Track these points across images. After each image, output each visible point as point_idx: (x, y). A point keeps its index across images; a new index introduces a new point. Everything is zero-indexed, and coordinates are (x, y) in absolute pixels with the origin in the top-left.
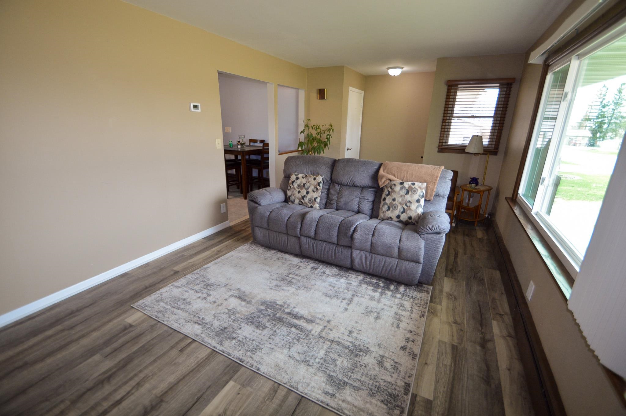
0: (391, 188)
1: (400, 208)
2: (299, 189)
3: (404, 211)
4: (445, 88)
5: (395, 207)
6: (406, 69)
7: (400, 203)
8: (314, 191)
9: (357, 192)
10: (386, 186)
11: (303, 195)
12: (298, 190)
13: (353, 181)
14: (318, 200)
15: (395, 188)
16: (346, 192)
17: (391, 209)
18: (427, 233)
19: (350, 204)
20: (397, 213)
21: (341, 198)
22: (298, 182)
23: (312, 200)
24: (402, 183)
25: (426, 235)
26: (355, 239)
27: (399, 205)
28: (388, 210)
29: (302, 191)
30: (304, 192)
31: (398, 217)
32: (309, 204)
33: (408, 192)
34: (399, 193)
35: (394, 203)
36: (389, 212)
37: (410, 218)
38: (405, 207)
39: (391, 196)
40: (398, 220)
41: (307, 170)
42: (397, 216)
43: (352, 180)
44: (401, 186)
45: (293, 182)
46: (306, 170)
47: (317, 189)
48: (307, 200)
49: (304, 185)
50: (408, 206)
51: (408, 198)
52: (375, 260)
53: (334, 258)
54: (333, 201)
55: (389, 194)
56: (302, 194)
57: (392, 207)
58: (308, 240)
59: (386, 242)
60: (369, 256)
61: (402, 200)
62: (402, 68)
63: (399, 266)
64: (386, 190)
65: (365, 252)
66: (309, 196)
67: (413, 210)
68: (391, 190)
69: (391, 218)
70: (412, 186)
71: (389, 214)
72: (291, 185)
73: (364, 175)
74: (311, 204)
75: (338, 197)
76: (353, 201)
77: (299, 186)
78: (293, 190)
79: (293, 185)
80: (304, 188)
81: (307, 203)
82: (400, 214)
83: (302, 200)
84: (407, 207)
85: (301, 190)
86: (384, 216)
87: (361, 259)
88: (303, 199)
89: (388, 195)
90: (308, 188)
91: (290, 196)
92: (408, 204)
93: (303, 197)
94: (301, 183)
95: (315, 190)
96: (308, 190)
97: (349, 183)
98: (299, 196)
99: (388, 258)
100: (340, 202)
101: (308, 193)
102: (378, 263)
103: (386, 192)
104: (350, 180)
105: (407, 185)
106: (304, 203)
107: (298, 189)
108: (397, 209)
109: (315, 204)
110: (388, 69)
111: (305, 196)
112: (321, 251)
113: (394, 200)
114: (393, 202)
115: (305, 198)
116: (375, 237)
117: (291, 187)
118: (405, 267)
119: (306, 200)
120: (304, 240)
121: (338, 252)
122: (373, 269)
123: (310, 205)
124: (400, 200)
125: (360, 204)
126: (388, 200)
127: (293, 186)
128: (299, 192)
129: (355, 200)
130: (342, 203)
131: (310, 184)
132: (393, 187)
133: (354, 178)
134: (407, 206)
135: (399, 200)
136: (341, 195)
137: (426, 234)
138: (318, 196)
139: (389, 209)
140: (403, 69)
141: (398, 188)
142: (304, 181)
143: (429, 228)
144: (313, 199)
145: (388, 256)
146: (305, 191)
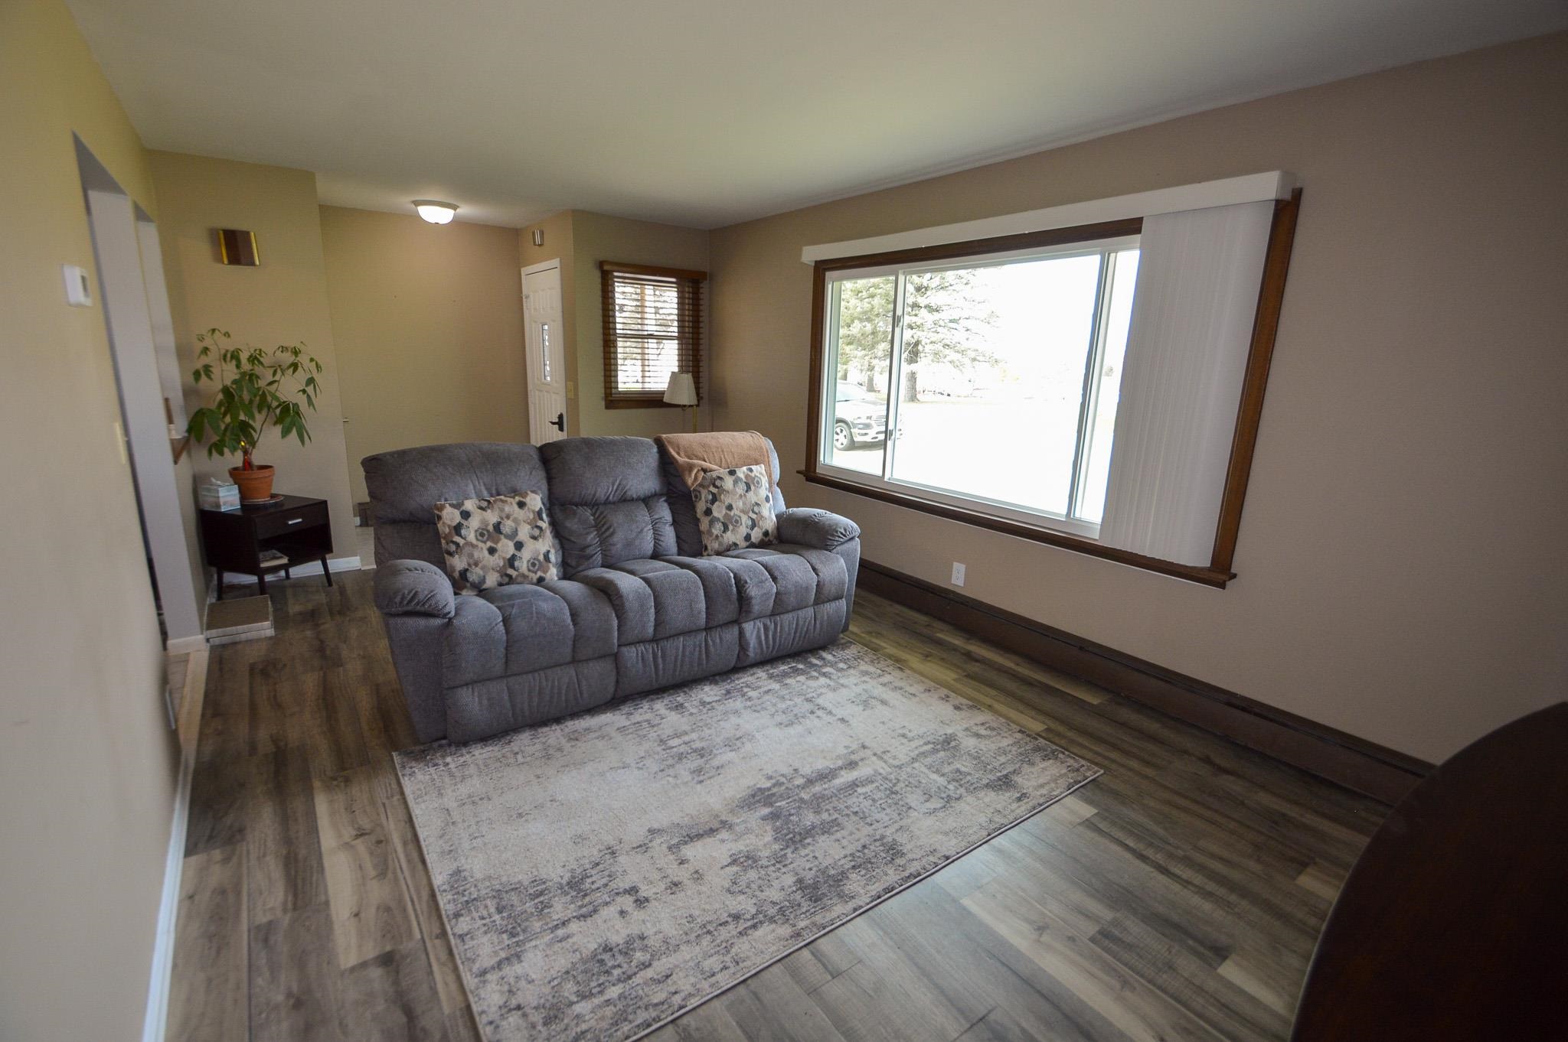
0: (716, 487)
1: (745, 520)
2: (489, 544)
3: (754, 525)
4: (597, 274)
5: (737, 522)
6: (466, 210)
7: (743, 511)
8: (534, 538)
9: (642, 512)
10: (701, 485)
11: (509, 556)
12: (485, 547)
13: (622, 490)
14: (552, 557)
15: (723, 484)
16: (617, 519)
17: (731, 527)
18: (843, 543)
19: (637, 542)
20: (743, 530)
21: (612, 534)
22: (474, 523)
23: (539, 561)
24: (732, 473)
25: (838, 548)
26: (751, 598)
27: (742, 515)
28: (724, 532)
29: (499, 546)
30: (507, 548)
31: (748, 537)
32: (531, 575)
33: (749, 488)
34: (734, 493)
35: (732, 514)
36: (729, 533)
37: (766, 534)
38: (754, 516)
39: (721, 501)
40: (748, 543)
41: (474, 487)
42: (745, 538)
43: (621, 487)
44: (734, 477)
45: (457, 529)
46: (472, 487)
47: (540, 528)
48: (525, 565)
49: (497, 527)
50: (757, 512)
51: (752, 497)
52: (781, 626)
53: (705, 662)
54: (591, 548)
55: (715, 499)
56: (504, 555)
57: (731, 523)
58: (639, 649)
59: (801, 581)
60: (771, 622)
61: (744, 504)
62: (454, 207)
63: (818, 617)
64: (704, 493)
65: (762, 620)
66: (526, 554)
67: (767, 517)
68: (717, 490)
69: (735, 544)
70: (750, 473)
71: (730, 537)
72: (457, 539)
73: (644, 470)
74: (539, 574)
75: (599, 535)
76: (645, 534)
77: (481, 534)
78: (467, 550)
79: (460, 536)
80: (502, 537)
81: (526, 573)
82: (749, 531)
83: (510, 571)
84: (755, 516)
85: (496, 543)
86: (720, 544)
87: (758, 637)
88: (512, 566)
89: (713, 501)
90: (515, 533)
91: (466, 570)
92: (756, 509)
93: (511, 562)
94: (487, 525)
95: (536, 532)
96: (518, 539)
97: (611, 498)
98: (496, 561)
99: (800, 612)
100: (614, 545)
101: (519, 546)
102: (787, 629)
103: (705, 495)
104: (615, 487)
105: (741, 472)
106: (517, 576)
107: (485, 542)
108: (741, 524)
109: (549, 568)
110: (417, 203)
111: (513, 557)
112: (676, 661)
113: (730, 507)
114: (729, 512)
115: (516, 564)
116: (780, 581)
117: (457, 545)
118: (828, 614)
119: (523, 565)
120: (631, 654)
121: (713, 642)
122: (780, 645)
123: (535, 577)
124: (741, 504)
125: (659, 538)
126: (718, 511)
127: (465, 539)
128: (492, 551)
129: (645, 530)
130: (619, 546)
131: (516, 521)
132: (718, 483)
133: (624, 483)
134: (756, 514)
135: (738, 504)
136: (608, 529)
137: (839, 545)
138: (550, 547)
139: (726, 528)
140: (458, 210)
141: (728, 483)
142: (492, 517)
143: (842, 533)
144: (541, 558)
145: (798, 609)
146: (511, 544)
